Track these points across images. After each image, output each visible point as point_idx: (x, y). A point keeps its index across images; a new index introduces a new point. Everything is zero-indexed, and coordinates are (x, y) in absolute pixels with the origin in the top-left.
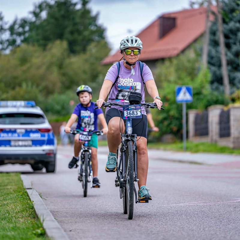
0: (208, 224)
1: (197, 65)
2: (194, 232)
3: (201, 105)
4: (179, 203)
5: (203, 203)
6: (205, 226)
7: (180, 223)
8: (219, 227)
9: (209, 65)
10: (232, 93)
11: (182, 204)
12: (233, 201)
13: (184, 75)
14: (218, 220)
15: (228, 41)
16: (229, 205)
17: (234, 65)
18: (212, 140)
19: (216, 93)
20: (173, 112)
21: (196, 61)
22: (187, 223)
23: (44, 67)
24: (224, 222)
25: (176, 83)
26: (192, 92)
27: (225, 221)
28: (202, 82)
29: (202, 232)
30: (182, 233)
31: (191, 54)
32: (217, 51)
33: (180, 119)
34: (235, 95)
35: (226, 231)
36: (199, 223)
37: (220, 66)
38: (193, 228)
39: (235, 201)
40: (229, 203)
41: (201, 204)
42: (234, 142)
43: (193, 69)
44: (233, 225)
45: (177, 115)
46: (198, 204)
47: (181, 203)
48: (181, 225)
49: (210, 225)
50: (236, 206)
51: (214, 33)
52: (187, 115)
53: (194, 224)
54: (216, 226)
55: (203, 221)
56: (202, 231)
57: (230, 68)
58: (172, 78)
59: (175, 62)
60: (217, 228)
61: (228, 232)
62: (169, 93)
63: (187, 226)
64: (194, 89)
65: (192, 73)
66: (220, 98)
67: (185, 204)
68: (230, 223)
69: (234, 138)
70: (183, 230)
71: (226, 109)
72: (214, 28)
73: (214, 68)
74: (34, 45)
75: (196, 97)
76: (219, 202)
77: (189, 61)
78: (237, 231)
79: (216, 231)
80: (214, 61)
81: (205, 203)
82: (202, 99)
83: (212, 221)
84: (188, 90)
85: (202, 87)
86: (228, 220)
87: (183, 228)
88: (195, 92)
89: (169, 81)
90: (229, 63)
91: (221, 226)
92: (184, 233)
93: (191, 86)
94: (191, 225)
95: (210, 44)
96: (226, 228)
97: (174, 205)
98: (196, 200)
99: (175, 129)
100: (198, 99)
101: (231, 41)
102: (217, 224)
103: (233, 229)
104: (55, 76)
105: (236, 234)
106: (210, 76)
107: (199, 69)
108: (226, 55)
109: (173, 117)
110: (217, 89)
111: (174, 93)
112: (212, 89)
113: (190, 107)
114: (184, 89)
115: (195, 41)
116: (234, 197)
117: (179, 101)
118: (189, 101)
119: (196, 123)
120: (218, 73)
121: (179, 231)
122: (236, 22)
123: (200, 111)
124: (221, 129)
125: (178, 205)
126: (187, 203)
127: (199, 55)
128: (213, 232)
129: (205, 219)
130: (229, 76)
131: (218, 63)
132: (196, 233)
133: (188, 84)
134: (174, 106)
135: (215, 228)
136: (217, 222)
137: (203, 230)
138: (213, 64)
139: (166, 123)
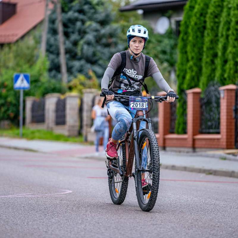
0: (32, 218)
1: (35, 52)
2: (18, 226)
3: (39, 92)
4: (8, 195)
5: (32, 194)
6: (29, 220)
7: (6, 216)
8: (42, 221)
9: (47, 53)
10: (69, 81)
11: (10, 196)
12: (61, 193)
13: (22, 62)
14: (43, 214)
15: (66, 30)
16: (56, 198)
17: (73, 54)
18: (48, 127)
19: (53, 81)
20: (10, 99)
21: (35, 48)
22: (13, 217)
24: (48, 216)
25: (14, 69)
26: (30, 80)
27: (49, 214)
28: (40, 70)
29: (26, 227)
30: (5, 227)
31: (30, 41)
32: (56, 40)
33: (17, 105)
34: (72, 84)
35: (48, 225)
36: (24, 217)
37: (58, 54)
38: (17, 222)
39: (63, 193)
40: (56, 195)
41: (29, 196)
42: (69, 131)
43: (32, 56)
44: (57, 219)
45: (14, 101)
46: (27, 196)
47: (9, 194)
48: (6, 219)
49: (35, 218)
50: (62, 199)
51: (53, 21)
52: (24, 102)
53: (19, 217)
54: (40, 220)
55: (28, 214)
56: (25, 225)
57: (68, 56)
58: (11, 64)
59: (14, 48)
60: (40, 222)
61: (51, 227)
62: (7, 80)
63: (12, 220)
64: (31, 76)
65: (31, 61)
66: (58, 86)
67: (14, 195)
68: (53, 217)
69: (69, 126)
70: (7, 224)
71: (62, 97)
72: (54, 16)
73: (52, 56)
75: (34, 84)
76: (47, 193)
77: (28, 48)
78: (59, 225)
79: (40, 225)
80: (53, 49)
81: (33, 194)
82: (40, 87)
83: (37, 215)
84: (26, 77)
85: (40, 75)
86: (52, 213)
87: (7, 222)
88: (33, 79)
89: (7, 68)
90: (68, 51)
91: (45, 220)
92: (7, 227)
93: (29, 74)
94: (16, 218)
95: (49, 32)
96: (49, 222)
97: (3, 197)
98: (25, 191)
99: (12, 115)
100: (36, 86)
101: (70, 30)
102: (41, 218)
103: (55, 224)
105: (58, 228)
106: (48, 64)
107: (38, 57)
108: (65, 43)
109: (11, 103)
110: (55, 77)
111: (12, 79)
112: (50, 77)
113: (27, 94)
114: (21, 77)
115: (35, 28)
116: (62, 189)
117: (17, 88)
118: (27, 88)
119: (33, 110)
120: (56, 61)
121: (3, 225)
122: (75, 11)
123: (37, 98)
124: (57, 117)
125: (6, 196)
126: (15, 194)
127: (38, 42)
128: (36, 227)
129: (31, 212)
130: (67, 64)
131: (56, 52)
132: (20, 227)
133: (26, 72)
134: (12, 92)
135: (38, 222)
136: (42, 216)
137: (27, 224)
138: (51, 52)
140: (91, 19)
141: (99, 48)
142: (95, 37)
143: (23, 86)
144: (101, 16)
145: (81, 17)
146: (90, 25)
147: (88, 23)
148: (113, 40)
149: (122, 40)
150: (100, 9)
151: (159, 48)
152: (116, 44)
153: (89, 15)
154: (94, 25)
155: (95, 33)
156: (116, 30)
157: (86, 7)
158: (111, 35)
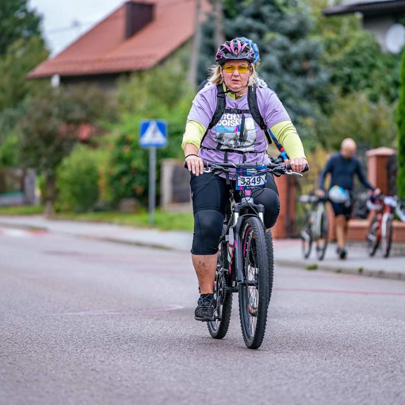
31: (175, 67)
51: (209, 33)
52: (160, 167)
62: (131, 131)
72: (212, 25)
75: (176, 138)
88: (175, 129)
95: (202, 51)
109: (137, 170)
119: (174, 181)
122: (247, 16)
134: (139, 152)
139: (125, 180)
140: (273, 29)
141: (287, 78)
142: (281, 59)
144: (290, 24)
145: (257, 25)
146: (273, 40)
147: (269, 36)
148: (312, 64)
149: (326, 64)
150: (289, 12)
151: (389, 78)
152: (316, 71)
153: (271, 22)
154: (280, 39)
155: (280, 53)
156: (316, 47)
157: (266, 10)
158: (308, 56)
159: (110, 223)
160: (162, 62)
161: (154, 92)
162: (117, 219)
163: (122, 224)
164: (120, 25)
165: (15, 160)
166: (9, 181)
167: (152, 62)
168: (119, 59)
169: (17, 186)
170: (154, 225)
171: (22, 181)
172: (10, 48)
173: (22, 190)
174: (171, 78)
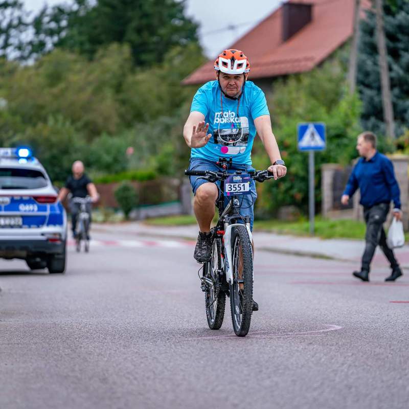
9: (362, 87)
10: (398, 135)
17: (405, 87)
18: (358, 216)
20: (296, 168)
23: (90, 90)
28: (347, 115)
32: (375, 64)
33: (305, 179)
34: (402, 139)
37: (379, 89)
51: (370, 32)
52: (318, 173)
57: (396, 91)
62: (289, 136)
65: (331, 102)
73: (368, 92)
74: (72, 51)
75: (336, 141)
80: (372, 78)
82: (346, 146)
85: (347, 124)
88: (333, 132)
90: (395, 84)
95: (362, 51)
99: (299, 197)
100: (338, 145)
101: (400, 45)
104: (108, 104)
106: (360, 107)
108: (390, 69)
109: (296, 176)
113: (322, 158)
119: (335, 186)
120: (376, 99)
127: (345, 68)
130: (395, 106)
131: (375, 85)
134: (299, 157)
138: (368, 86)
139: (283, 187)
143: (313, 144)
159: (269, 232)
160: (320, 64)
161: (313, 94)
162: (276, 228)
163: (280, 233)
164: (277, 27)
165: (171, 169)
166: (166, 190)
167: (311, 64)
168: (275, 63)
169: (174, 195)
170: (313, 233)
171: (178, 190)
172: (167, 56)
173: (179, 199)
174: (330, 80)
